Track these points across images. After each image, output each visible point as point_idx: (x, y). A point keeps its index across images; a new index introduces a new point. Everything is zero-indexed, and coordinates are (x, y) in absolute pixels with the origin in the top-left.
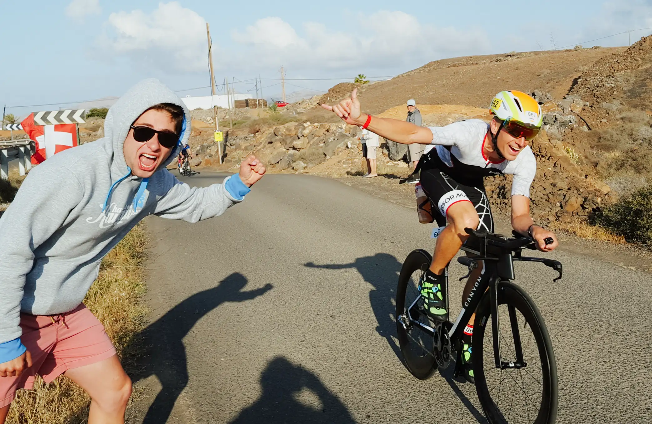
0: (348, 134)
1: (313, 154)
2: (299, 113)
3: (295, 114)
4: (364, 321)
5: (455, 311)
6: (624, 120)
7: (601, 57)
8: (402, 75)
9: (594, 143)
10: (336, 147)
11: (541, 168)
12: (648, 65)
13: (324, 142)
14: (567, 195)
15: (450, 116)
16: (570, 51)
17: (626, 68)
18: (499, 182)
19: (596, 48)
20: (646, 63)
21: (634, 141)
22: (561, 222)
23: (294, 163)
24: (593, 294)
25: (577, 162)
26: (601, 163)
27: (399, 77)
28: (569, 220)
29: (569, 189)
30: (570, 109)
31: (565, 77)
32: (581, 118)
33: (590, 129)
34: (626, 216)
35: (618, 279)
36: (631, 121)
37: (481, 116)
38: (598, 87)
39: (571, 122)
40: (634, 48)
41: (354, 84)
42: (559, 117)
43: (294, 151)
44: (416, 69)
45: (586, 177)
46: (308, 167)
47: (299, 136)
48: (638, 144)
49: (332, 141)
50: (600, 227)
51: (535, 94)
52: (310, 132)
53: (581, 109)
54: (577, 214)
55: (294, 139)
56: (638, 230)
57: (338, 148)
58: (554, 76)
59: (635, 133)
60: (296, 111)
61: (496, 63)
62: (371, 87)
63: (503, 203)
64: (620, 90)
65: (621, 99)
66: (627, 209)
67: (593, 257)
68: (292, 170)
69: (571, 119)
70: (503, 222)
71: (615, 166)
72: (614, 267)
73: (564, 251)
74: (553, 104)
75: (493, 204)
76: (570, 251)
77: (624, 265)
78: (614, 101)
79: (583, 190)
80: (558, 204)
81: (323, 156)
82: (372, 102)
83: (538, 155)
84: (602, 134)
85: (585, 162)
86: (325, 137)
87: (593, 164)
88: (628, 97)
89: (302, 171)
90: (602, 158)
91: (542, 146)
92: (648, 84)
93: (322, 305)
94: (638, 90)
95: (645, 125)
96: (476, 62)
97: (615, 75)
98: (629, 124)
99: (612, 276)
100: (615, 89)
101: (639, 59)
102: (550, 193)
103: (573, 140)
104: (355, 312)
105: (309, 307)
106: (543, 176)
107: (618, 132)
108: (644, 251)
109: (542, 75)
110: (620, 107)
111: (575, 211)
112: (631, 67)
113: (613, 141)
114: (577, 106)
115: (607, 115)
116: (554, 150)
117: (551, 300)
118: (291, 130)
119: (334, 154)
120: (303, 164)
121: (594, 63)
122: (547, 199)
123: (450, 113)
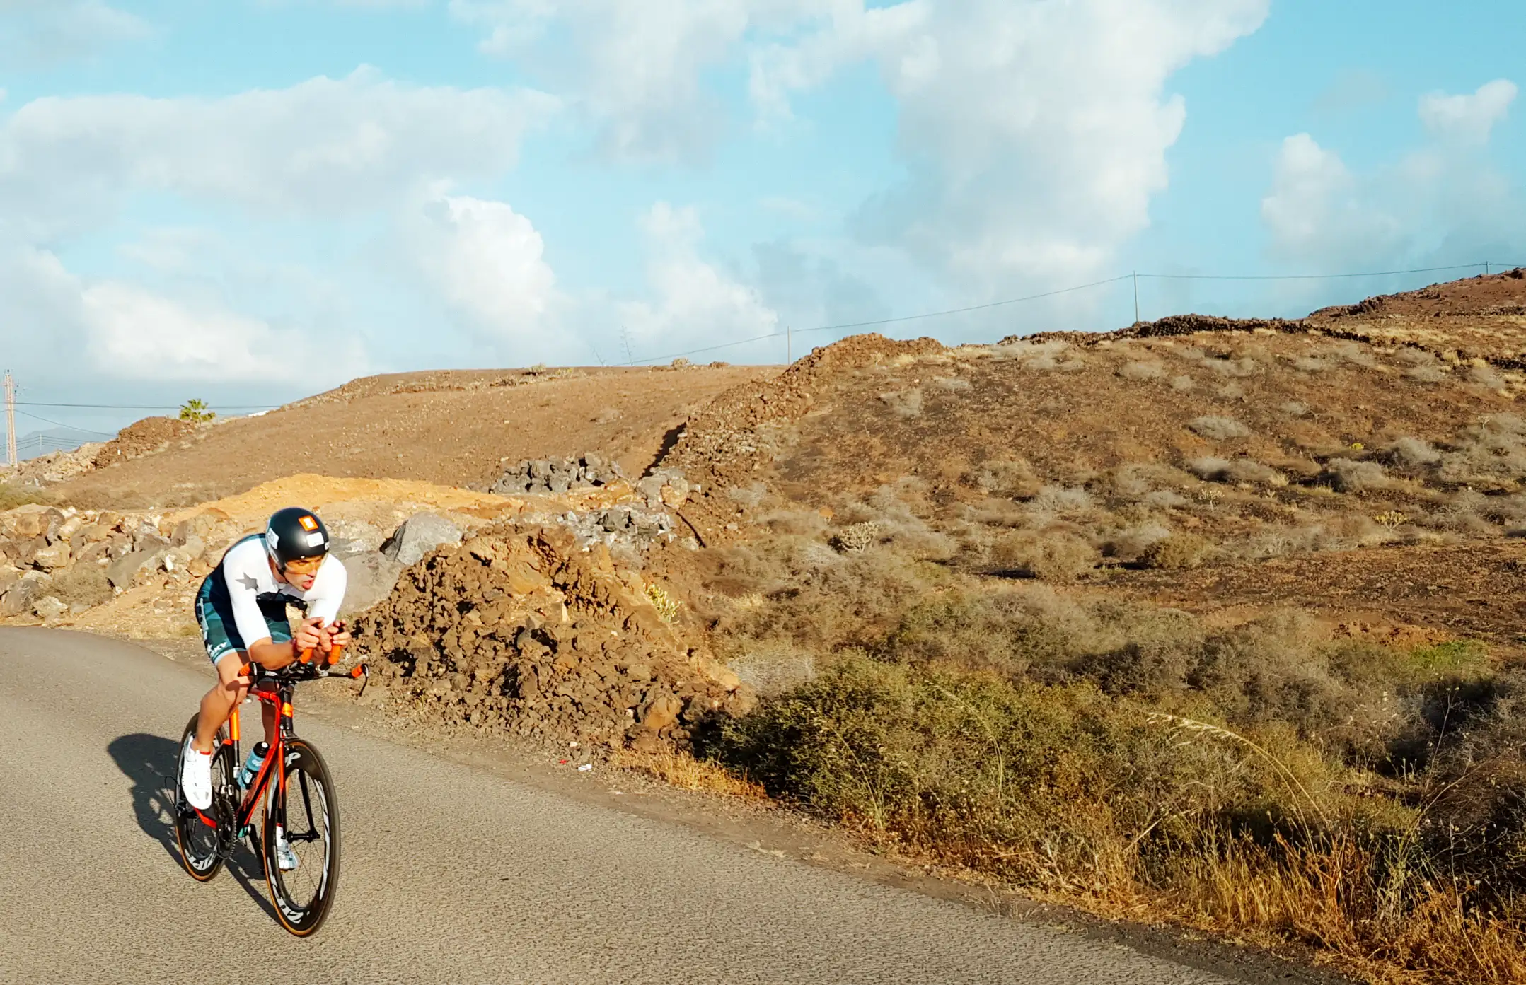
0: (165, 539)
1: (82, 582)
2: (48, 484)
3: (38, 484)
4: (209, 966)
5: (408, 944)
6: (774, 527)
7: (726, 388)
8: (291, 406)
9: (710, 577)
10: (138, 566)
11: (596, 634)
12: (826, 408)
13: (110, 556)
14: (648, 694)
15: (399, 507)
16: (662, 369)
17: (781, 414)
18: (506, 660)
19: (718, 365)
20: (822, 405)
21: (794, 573)
22: (636, 751)
23: (39, 602)
24: (696, 909)
25: (673, 620)
26: (723, 620)
27: (282, 409)
28: (652, 748)
29: (653, 680)
30: (660, 500)
31: (652, 427)
32: (684, 520)
33: (702, 544)
34: (768, 741)
35: (748, 876)
36: (788, 531)
37: (468, 509)
38: (720, 451)
39: (661, 527)
40: (798, 369)
41: (178, 421)
42: (636, 516)
43: (37, 572)
44: (323, 394)
45: (690, 652)
46: (72, 611)
47: (51, 540)
48: (803, 580)
49: (127, 554)
50: (716, 764)
51: (587, 462)
52: (76, 532)
53: (684, 498)
54: (670, 735)
55: (37, 546)
56: (793, 773)
57: (143, 570)
58: (628, 424)
59: (795, 556)
60: (40, 477)
61: (502, 388)
62: (220, 430)
63: (514, 707)
64: (766, 461)
65: (768, 481)
66: (772, 726)
67: (700, 828)
68: (33, 618)
69: (662, 522)
70: (513, 748)
71: (751, 627)
72: (740, 851)
73: (640, 814)
74: (625, 486)
75: (491, 708)
76: (655, 817)
77: (762, 847)
78: (755, 484)
79: (683, 683)
80: (631, 712)
81: (108, 587)
82: (221, 464)
83: (589, 602)
84: (727, 557)
85: (689, 617)
86: (112, 544)
87: (707, 623)
88: (785, 476)
89: (56, 621)
90: (727, 609)
91: (599, 583)
92: (826, 450)
93: (113, 930)
94: (805, 463)
95: (817, 539)
96: (457, 385)
97: (757, 426)
98: (784, 537)
99: (736, 870)
100: (757, 459)
101: (808, 395)
102: (613, 687)
103: (665, 569)
104: (189, 946)
105: (85, 935)
106: (600, 650)
107: (762, 554)
108: (803, 816)
109: (602, 421)
110: (767, 498)
111: (665, 729)
112: (790, 412)
113: (748, 573)
114: (677, 493)
115: (739, 515)
116: (625, 592)
117: (610, 922)
118: (30, 524)
119: (133, 584)
120: (56, 604)
121: (712, 398)
122: (607, 700)
123: (398, 500)
